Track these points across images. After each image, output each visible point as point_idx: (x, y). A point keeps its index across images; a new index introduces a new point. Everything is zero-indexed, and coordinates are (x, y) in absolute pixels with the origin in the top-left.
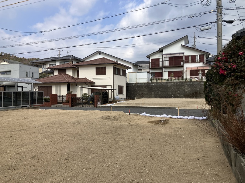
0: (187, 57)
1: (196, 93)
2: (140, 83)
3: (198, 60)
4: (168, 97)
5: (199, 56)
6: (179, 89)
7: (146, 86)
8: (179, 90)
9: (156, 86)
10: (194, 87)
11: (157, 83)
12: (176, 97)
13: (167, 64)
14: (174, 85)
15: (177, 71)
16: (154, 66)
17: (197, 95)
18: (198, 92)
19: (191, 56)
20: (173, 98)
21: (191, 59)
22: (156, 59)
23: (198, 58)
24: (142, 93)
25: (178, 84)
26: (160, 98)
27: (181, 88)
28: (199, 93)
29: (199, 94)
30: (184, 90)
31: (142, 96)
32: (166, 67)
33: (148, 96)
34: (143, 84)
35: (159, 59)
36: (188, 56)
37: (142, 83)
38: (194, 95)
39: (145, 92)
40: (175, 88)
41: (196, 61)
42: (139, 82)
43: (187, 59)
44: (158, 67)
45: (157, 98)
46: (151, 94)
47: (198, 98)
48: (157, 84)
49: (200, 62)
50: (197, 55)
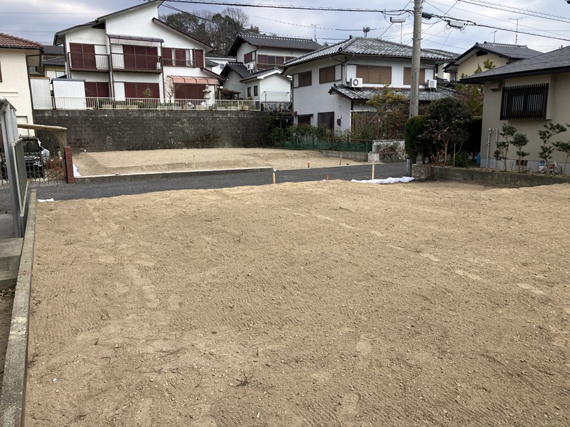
0: (167, 51)
1: (208, 136)
2: (67, 111)
3: (189, 61)
4: (149, 147)
5: (191, 51)
6: (172, 128)
7: (87, 120)
8: (172, 131)
9: (116, 120)
10: (202, 123)
11: (116, 112)
12: (167, 147)
13: (119, 62)
14: (158, 118)
15: (146, 83)
16: (81, 65)
17: (209, 141)
18: (210, 134)
19: (176, 49)
20: (161, 148)
21: (177, 57)
22: (84, 45)
23: (190, 57)
24: (78, 140)
25: (167, 115)
26: (129, 150)
27: (174, 125)
28: (212, 136)
29: (214, 138)
30: (182, 130)
31: (79, 147)
32: (118, 72)
33: (98, 147)
34: (78, 114)
35: (92, 47)
36: (169, 50)
37: (73, 111)
38: (203, 140)
39: (85, 136)
40: (162, 125)
41: (187, 64)
42: (64, 108)
43: (169, 57)
44: (95, 70)
45: (122, 150)
46: (104, 142)
47: (212, 147)
48: (115, 114)
49: (194, 67)
50: (189, 50)
